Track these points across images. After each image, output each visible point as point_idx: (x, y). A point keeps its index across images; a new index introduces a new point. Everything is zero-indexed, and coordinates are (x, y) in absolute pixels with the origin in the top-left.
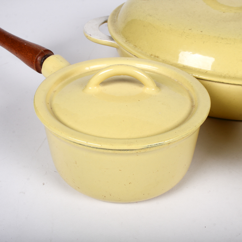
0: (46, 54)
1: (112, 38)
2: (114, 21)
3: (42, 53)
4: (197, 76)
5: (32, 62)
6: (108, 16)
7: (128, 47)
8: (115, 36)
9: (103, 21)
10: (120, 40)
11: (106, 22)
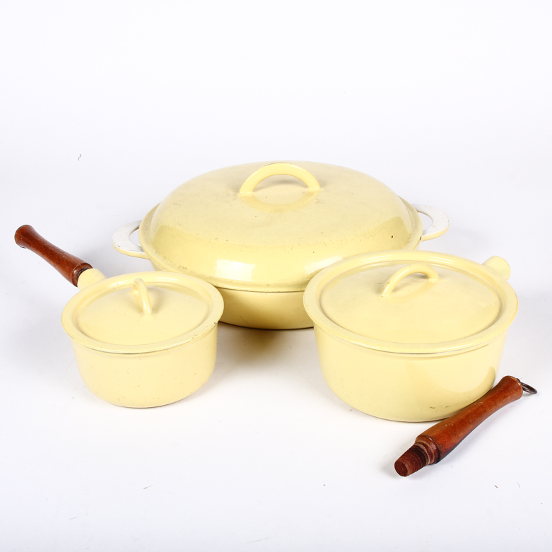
0: (83, 267)
1: (142, 250)
2: (146, 228)
3: (79, 267)
4: (216, 285)
5: (69, 275)
6: (140, 221)
7: (158, 259)
8: (145, 247)
9: (135, 228)
10: (150, 251)
11: (138, 228)
